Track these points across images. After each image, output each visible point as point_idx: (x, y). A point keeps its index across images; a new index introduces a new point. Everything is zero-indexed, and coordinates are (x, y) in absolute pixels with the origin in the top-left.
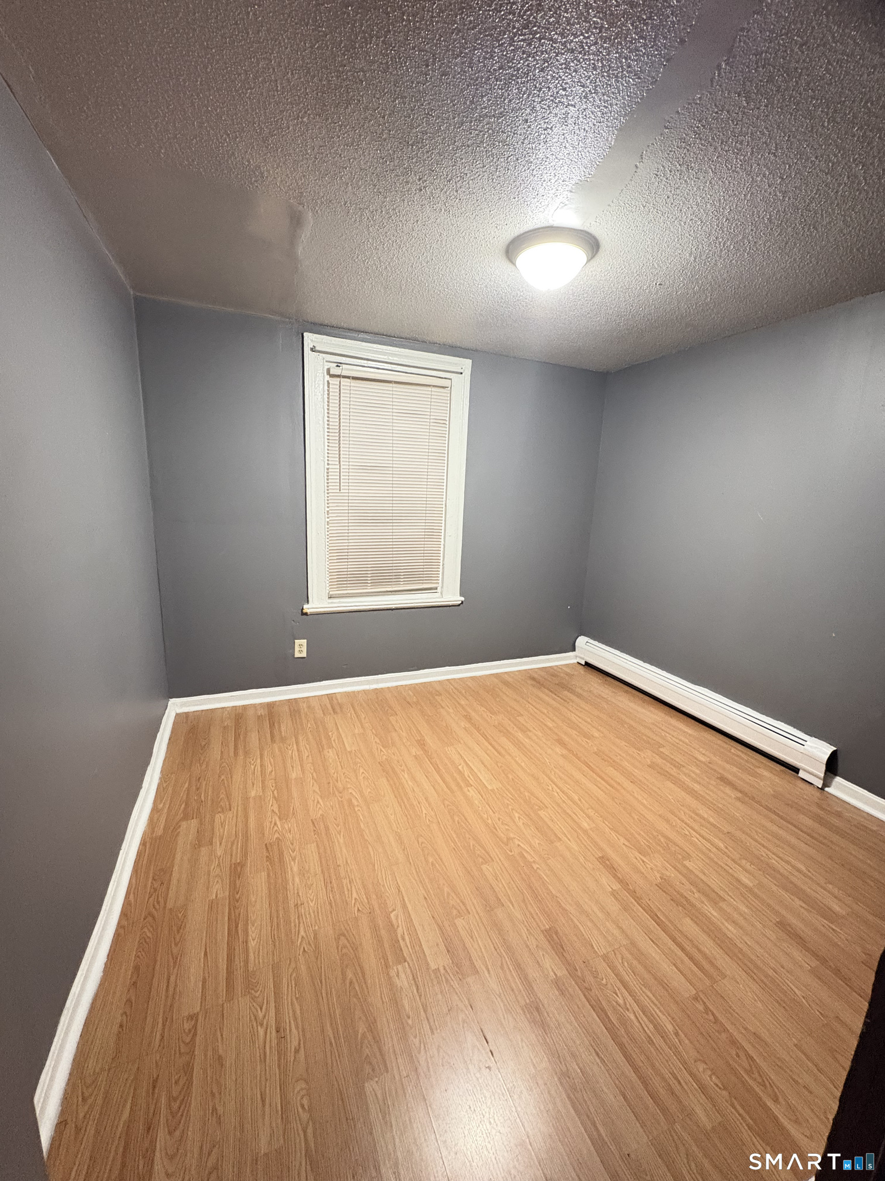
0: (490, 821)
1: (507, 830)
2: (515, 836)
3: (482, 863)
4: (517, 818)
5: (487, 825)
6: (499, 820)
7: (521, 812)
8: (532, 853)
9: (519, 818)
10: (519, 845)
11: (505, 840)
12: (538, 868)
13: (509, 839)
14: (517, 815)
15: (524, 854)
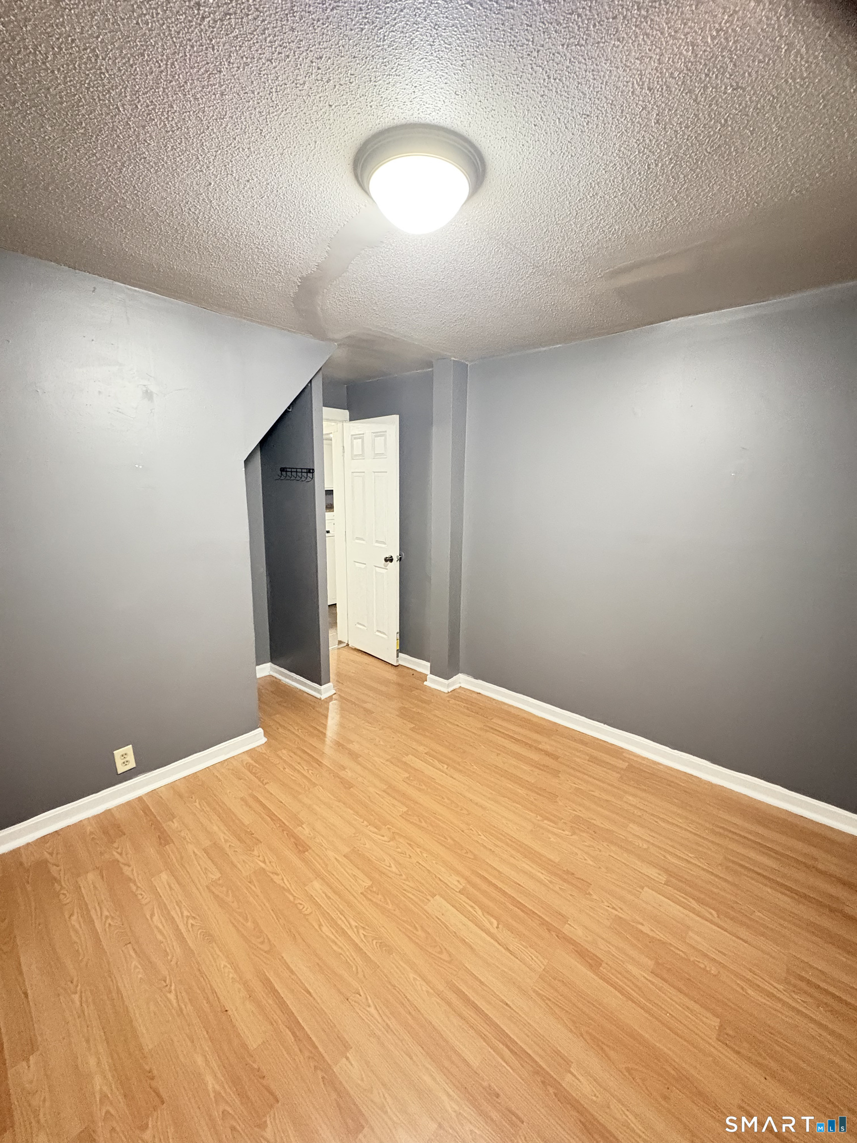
0: (418, 850)
1: (397, 848)
2: (389, 843)
3: (408, 811)
4: (392, 865)
5: (419, 846)
6: (410, 857)
7: (390, 875)
8: (371, 834)
9: (390, 867)
10: (383, 836)
11: (397, 837)
12: (363, 822)
13: (393, 839)
14: (394, 869)
15: (376, 830)
